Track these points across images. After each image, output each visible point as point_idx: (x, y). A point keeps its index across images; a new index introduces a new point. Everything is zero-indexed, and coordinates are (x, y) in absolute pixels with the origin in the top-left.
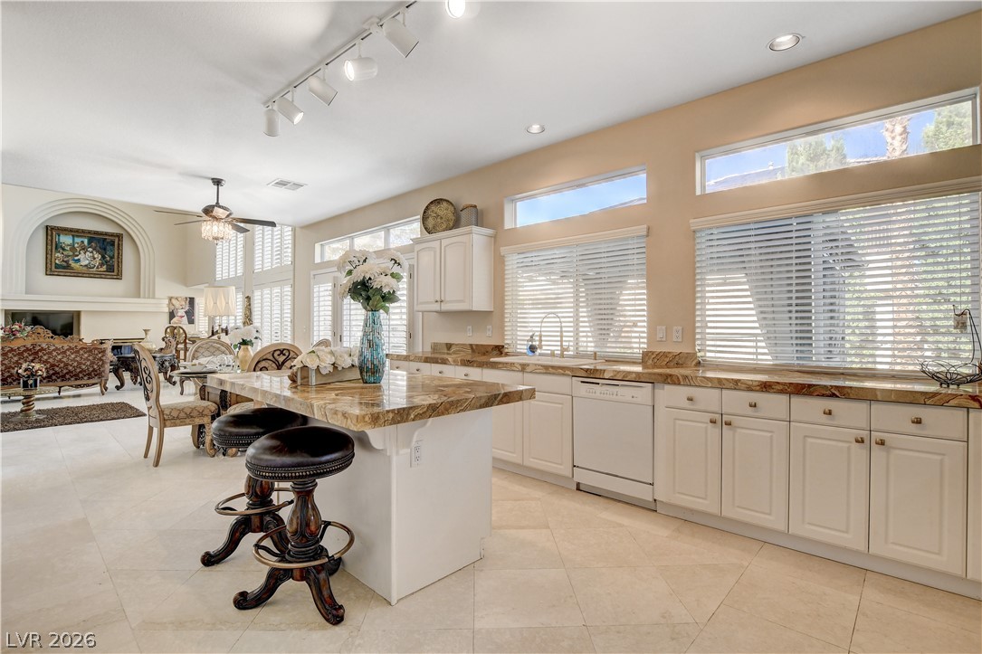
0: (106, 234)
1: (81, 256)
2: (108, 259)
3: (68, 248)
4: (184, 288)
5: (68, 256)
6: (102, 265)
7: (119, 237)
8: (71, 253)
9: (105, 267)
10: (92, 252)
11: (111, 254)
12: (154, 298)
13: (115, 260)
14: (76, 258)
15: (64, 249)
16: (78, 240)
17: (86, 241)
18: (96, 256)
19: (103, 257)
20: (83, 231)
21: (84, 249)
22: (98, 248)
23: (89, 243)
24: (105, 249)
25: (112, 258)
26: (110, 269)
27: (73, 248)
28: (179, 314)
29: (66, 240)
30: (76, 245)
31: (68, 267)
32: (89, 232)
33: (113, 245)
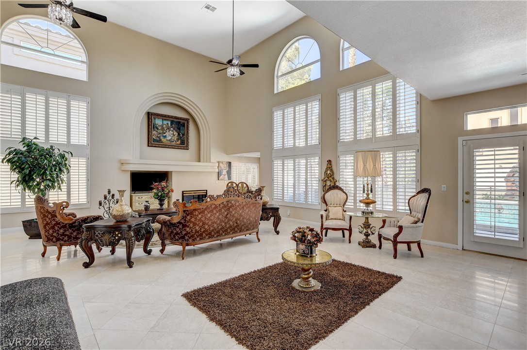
0: (181, 119)
1: (167, 134)
2: (181, 135)
3: (160, 128)
4: (226, 156)
5: (160, 133)
6: (178, 139)
7: (187, 120)
8: (162, 132)
9: (179, 141)
10: (173, 131)
11: (183, 133)
12: (210, 162)
13: (185, 136)
14: (164, 135)
15: (157, 129)
16: (165, 122)
17: (169, 123)
18: (175, 134)
19: (179, 134)
20: (169, 116)
21: (168, 129)
22: (176, 128)
23: (171, 125)
24: (179, 129)
25: (183, 135)
26: (182, 143)
27: (163, 129)
28: (224, 173)
29: (159, 122)
30: (164, 126)
31: (160, 141)
32: (172, 117)
33: (184, 126)
